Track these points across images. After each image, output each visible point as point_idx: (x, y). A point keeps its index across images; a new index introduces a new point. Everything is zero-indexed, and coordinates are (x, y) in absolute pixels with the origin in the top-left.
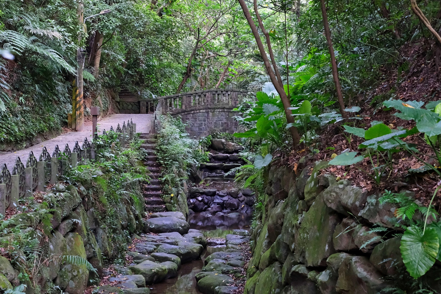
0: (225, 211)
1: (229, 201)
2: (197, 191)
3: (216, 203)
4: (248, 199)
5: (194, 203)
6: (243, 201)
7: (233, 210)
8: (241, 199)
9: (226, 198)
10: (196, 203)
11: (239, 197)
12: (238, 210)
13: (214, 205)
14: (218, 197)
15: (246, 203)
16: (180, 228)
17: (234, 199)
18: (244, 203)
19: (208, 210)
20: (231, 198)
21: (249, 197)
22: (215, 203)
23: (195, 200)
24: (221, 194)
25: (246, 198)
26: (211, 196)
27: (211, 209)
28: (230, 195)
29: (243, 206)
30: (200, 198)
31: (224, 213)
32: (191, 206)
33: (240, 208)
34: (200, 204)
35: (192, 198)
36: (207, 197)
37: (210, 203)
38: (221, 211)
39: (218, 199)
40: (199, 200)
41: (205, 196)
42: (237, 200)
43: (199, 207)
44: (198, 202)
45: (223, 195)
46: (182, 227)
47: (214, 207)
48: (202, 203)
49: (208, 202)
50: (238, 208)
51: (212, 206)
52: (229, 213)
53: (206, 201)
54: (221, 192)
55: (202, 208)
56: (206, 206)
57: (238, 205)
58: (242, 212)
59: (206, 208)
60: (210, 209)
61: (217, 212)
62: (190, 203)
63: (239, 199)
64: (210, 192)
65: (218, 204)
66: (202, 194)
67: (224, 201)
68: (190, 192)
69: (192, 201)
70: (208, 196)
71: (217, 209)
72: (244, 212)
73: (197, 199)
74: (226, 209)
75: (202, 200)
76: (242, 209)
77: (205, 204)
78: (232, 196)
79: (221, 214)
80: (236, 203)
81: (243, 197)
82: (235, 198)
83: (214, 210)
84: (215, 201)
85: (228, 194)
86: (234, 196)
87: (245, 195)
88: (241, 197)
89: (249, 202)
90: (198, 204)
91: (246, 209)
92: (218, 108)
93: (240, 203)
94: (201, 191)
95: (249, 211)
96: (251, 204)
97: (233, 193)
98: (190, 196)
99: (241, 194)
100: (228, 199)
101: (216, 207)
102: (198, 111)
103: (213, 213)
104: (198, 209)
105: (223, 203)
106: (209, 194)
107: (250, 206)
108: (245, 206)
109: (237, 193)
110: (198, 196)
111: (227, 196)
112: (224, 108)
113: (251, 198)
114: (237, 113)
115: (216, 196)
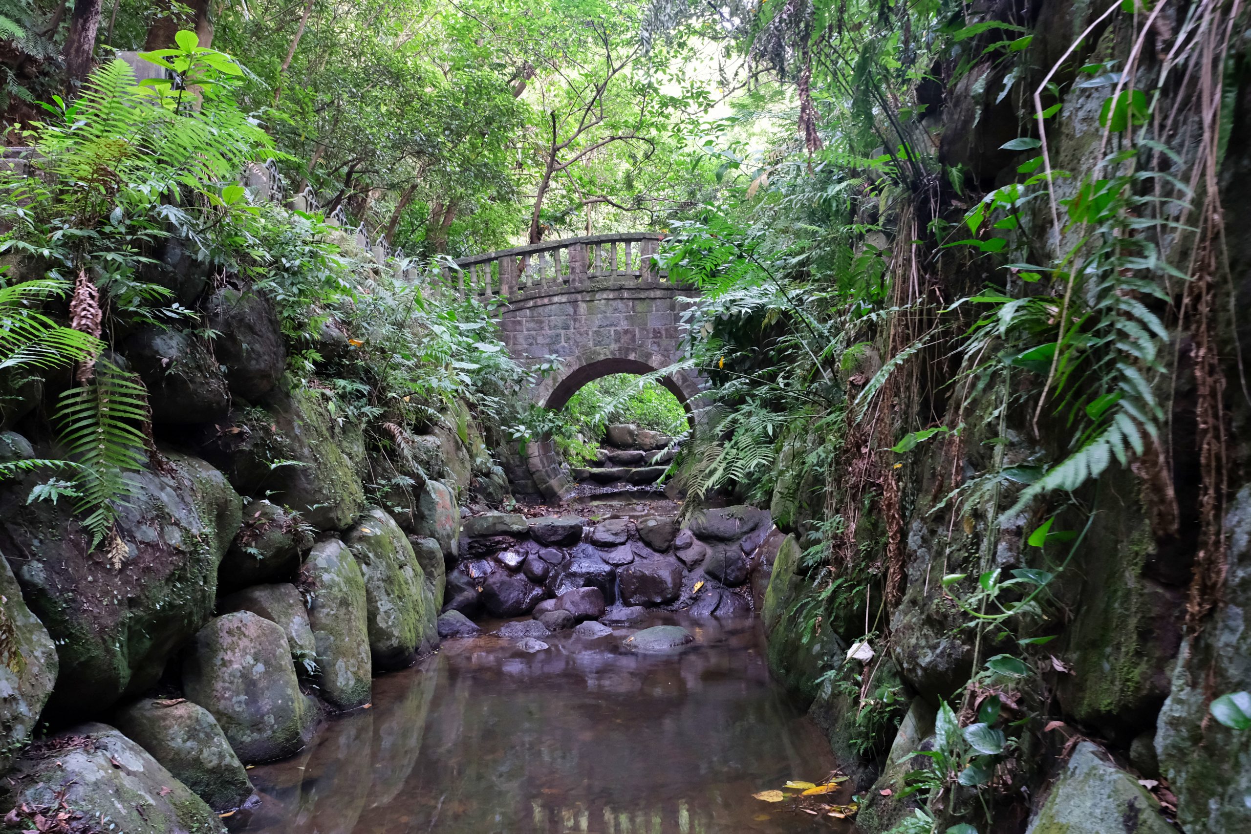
0: (619, 612)
1: (638, 567)
2: (500, 527)
3: (581, 575)
4: (721, 556)
5: (484, 580)
6: (697, 563)
7: (657, 605)
8: (689, 555)
9: (621, 554)
10: (491, 580)
11: (678, 548)
12: (676, 606)
13: (572, 583)
14: (590, 549)
15: (712, 575)
17: (657, 556)
18: (700, 571)
19: (543, 612)
20: (646, 551)
21: (721, 547)
22: (575, 575)
23: (488, 565)
24: (601, 535)
25: (709, 551)
26: (559, 545)
27: (558, 606)
28: (641, 539)
29: (698, 585)
30: (511, 558)
31: (615, 624)
32: (469, 594)
33: (684, 597)
34: (511, 585)
35: (479, 557)
36: (543, 551)
37: (555, 577)
38: (599, 617)
39: (588, 556)
40: (507, 567)
41: (533, 547)
42: (672, 559)
43: (502, 596)
44: (501, 576)
45: (610, 538)
47: (569, 596)
48: (521, 576)
49: (546, 571)
50: (676, 597)
51: (563, 590)
52: (635, 624)
53: (538, 567)
54: (601, 527)
55: (519, 602)
56: (538, 591)
57: (678, 585)
58: (695, 612)
59: (535, 602)
60: (549, 604)
61: (579, 620)
62: (465, 579)
63: (682, 554)
64: (553, 529)
65: (590, 579)
66: (523, 536)
67: (617, 565)
68: (469, 530)
69: (475, 569)
70: (546, 545)
71: (586, 607)
72: (706, 613)
73: (499, 562)
74: (627, 604)
75: (521, 564)
76: (695, 599)
77: (537, 580)
78: (648, 544)
79: (599, 630)
80: (666, 575)
81: (698, 546)
82: (663, 551)
83: (571, 610)
84: (574, 568)
85: (630, 537)
86: (658, 542)
87: (704, 536)
88: (689, 545)
89: (727, 567)
90: (503, 583)
91: (711, 597)
92: (605, 289)
93: (685, 572)
94: (515, 527)
95: (727, 610)
96: (731, 578)
97: (651, 530)
98: (471, 547)
99: (685, 534)
100: (630, 558)
101: (577, 598)
102: (546, 301)
103: (563, 627)
104: (502, 603)
105: (612, 575)
106: (553, 539)
107: (730, 585)
108: (709, 585)
109: (668, 528)
110: (505, 550)
111: (628, 545)
112: (621, 289)
113: (732, 550)
114: (659, 302)
115: (582, 546)
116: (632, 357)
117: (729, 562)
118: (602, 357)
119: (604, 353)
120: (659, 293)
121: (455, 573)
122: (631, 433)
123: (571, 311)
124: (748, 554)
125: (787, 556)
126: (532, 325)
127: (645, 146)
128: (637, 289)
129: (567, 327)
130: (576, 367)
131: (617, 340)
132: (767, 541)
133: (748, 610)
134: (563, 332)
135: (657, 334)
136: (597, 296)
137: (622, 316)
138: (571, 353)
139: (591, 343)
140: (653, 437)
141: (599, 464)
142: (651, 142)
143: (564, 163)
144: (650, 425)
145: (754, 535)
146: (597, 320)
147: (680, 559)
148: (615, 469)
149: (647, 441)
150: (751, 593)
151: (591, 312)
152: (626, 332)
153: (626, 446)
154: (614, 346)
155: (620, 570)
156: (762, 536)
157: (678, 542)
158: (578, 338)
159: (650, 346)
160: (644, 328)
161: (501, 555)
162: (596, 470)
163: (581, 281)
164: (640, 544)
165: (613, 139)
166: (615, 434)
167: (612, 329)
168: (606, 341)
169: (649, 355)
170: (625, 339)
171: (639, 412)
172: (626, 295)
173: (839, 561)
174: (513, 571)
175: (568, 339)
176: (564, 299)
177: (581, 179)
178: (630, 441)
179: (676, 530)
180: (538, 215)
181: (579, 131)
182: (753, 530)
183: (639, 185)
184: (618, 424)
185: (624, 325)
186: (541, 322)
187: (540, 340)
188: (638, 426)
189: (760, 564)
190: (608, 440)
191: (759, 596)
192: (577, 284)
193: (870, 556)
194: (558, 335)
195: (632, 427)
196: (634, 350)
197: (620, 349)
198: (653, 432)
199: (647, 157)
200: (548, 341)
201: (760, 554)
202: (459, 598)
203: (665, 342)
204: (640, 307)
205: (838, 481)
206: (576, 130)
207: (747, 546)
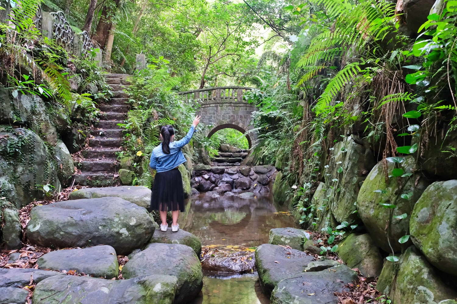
0: (235, 190)
1: (240, 180)
2: (204, 168)
3: (225, 181)
4: (262, 178)
5: (199, 182)
6: (255, 179)
7: (245, 190)
8: (253, 177)
9: (236, 176)
10: (201, 182)
11: (250, 175)
12: (249, 190)
13: (223, 183)
14: (227, 175)
15: (259, 182)
16: (124, 231)
18: (256, 181)
19: (215, 190)
20: (242, 176)
21: (262, 175)
22: (223, 181)
23: (200, 178)
24: (230, 171)
25: (258, 176)
26: (219, 173)
27: (219, 188)
28: (241, 173)
29: (255, 185)
30: (206, 176)
31: (235, 193)
32: (196, 185)
33: (252, 188)
34: (206, 183)
35: (198, 176)
36: (215, 175)
37: (218, 182)
38: (231, 191)
39: (227, 177)
40: (205, 179)
41: (212, 174)
42: (248, 178)
43: (204, 186)
44: (204, 181)
45: (232, 172)
46: (129, 228)
47: (222, 186)
48: (209, 181)
49: (216, 180)
50: (250, 188)
51: (220, 185)
52: (240, 193)
53: (213, 179)
54: (230, 169)
55: (208, 188)
56: (213, 185)
57: (250, 185)
58: (254, 191)
59: (213, 187)
60: (217, 188)
61: (226, 191)
62: (194, 181)
63: (251, 177)
64: (218, 169)
65: (227, 182)
66: (209, 171)
67: (234, 179)
68: (195, 169)
69: (197, 179)
70: (215, 174)
71: (227, 189)
72: (257, 192)
73: (203, 177)
74: (236, 189)
75: (209, 178)
76: (255, 188)
77: (213, 182)
78: (242, 174)
79: (231, 194)
80: (247, 182)
81: (256, 175)
82: (246, 176)
83: (223, 189)
84: (223, 179)
85: (238, 172)
86: (245, 174)
87: (257, 173)
88: (253, 175)
89: (263, 180)
90: (204, 183)
91: (259, 188)
92: (226, 103)
93: (252, 182)
94: (207, 169)
95: (263, 191)
96: (264, 183)
97: (243, 170)
98: (195, 173)
99: (252, 172)
100: (238, 177)
101: (225, 186)
102: (208, 106)
103: (222, 193)
104: (204, 188)
105: (233, 182)
106: (217, 172)
107: (264, 185)
108: (258, 185)
109: (248, 170)
110: (205, 174)
111: (237, 174)
112: (231, 103)
113: (265, 176)
114: (242, 107)
115: (225, 174)
116: (233, 123)
117: (264, 179)
118: (225, 123)
119: (225, 122)
120: (242, 105)
121: (192, 180)
122: (228, 147)
123: (216, 109)
124: (268, 177)
125: (279, 176)
126: (204, 113)
127: (238, 57)
128: (236, 103)
129: (214, 114)
130: (217, 126)
131: (229, 118)
132: (274, 174)
133: (268, 191)
134: (213, 115)
135: (241, 117)
136: (224, 105)
137: (231, 111)
138: (215, 122)
139: (221, 119)
140: (235, 149)
141: (218, 157)
142: (239, 55)
143: (213, 61)
144: (234, 145)
145: (270, 172)
146: (223, 112)
147: (251, 178)
148: (224, 158)
149: (233, 150)
150: (269, 187)
151: (222, 109)
152: (232, 116)
153: (226, 152)
154: (228, 120)
155: (235, 180)
156: (272, 173)
157: (251, 174)
158: (218, 117)
159: (239, 120)
160: (237, 115)
161: (204, 176)
162: (217, 158)
163: (219, 100)
164: (240, 174)
165: (228, 54)
166: (223, 147)
167: (228, 115)
168: (226, 118)
169: (238, 123)
170: (232, 118)
171: (230, 140)
172: (232, 105)
173: (291, 170)
174: (207, 180)
175: (214, 117)
176: (214, 105)
177: (217, 66)
178: (227, 150)
179: (250, 171)
180: (203, 78)
181: (218, 52)
182: (270, 171)
183: (235, 69)
184: (223, 144)
185: (231, 114)
186: (206, 112)
187: (206, 117)
188: (230, 145)
189: (272, 180)
190: (220, 149)
191: (271, 188)
192: (218, 101)
193: (297, 169)
194: (212, 116)
195: (228, 145)
196: (234, 121)
197: (230, 121)
198: (235, 147)
199: (238, 60)
200: (208, 118)
201: (272, 177)
202: (193, 186)
203: (243, 119)
204: (236, 109)
205: (292, 155)
206: (217, 52)
207: (268, 175)
